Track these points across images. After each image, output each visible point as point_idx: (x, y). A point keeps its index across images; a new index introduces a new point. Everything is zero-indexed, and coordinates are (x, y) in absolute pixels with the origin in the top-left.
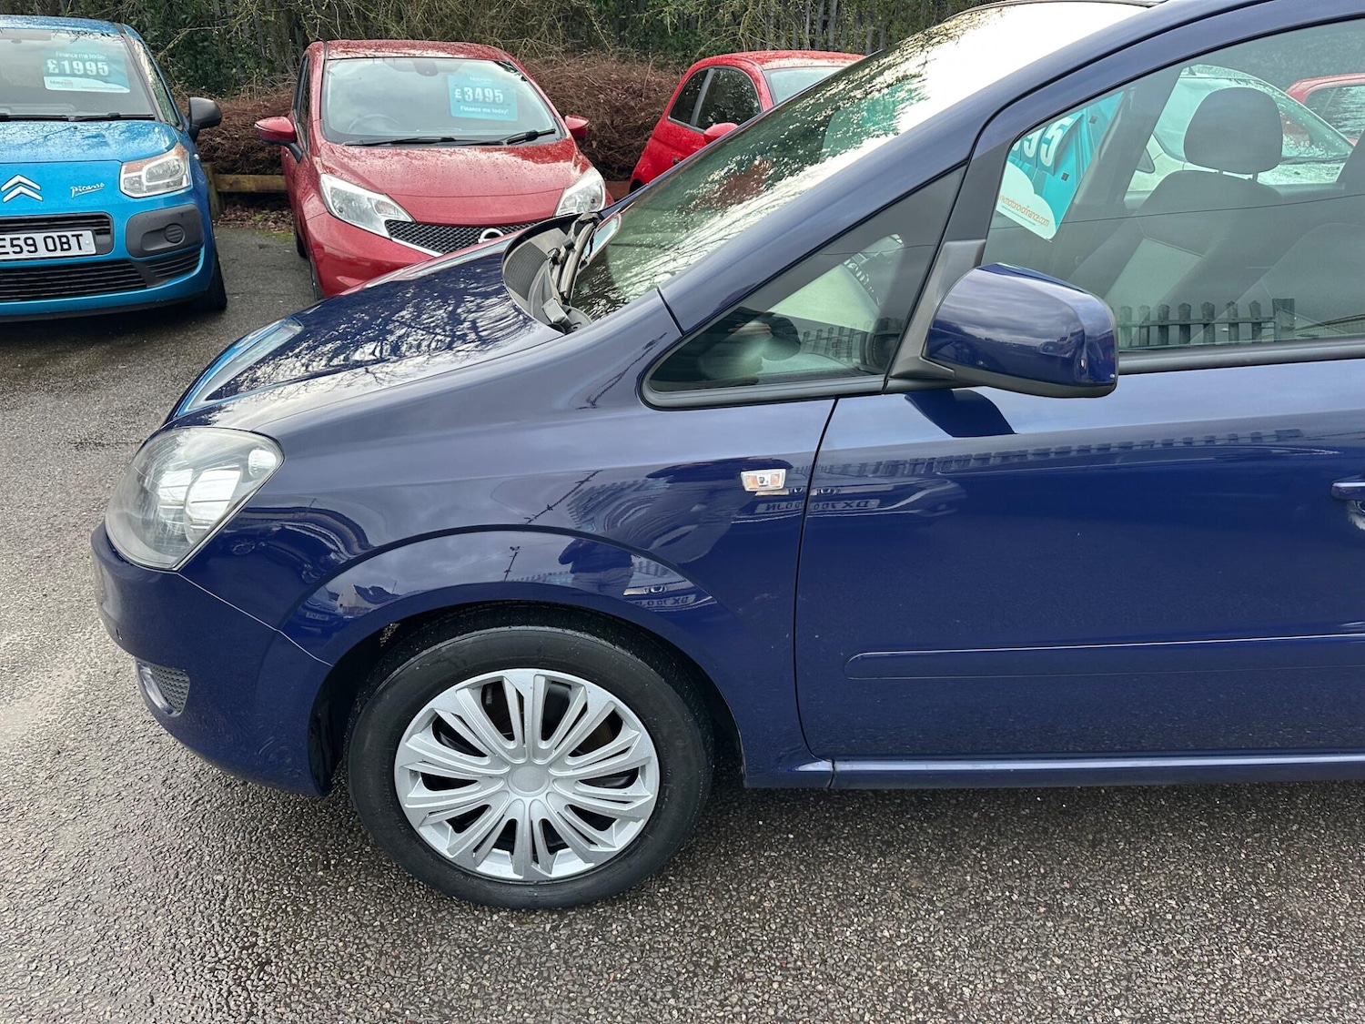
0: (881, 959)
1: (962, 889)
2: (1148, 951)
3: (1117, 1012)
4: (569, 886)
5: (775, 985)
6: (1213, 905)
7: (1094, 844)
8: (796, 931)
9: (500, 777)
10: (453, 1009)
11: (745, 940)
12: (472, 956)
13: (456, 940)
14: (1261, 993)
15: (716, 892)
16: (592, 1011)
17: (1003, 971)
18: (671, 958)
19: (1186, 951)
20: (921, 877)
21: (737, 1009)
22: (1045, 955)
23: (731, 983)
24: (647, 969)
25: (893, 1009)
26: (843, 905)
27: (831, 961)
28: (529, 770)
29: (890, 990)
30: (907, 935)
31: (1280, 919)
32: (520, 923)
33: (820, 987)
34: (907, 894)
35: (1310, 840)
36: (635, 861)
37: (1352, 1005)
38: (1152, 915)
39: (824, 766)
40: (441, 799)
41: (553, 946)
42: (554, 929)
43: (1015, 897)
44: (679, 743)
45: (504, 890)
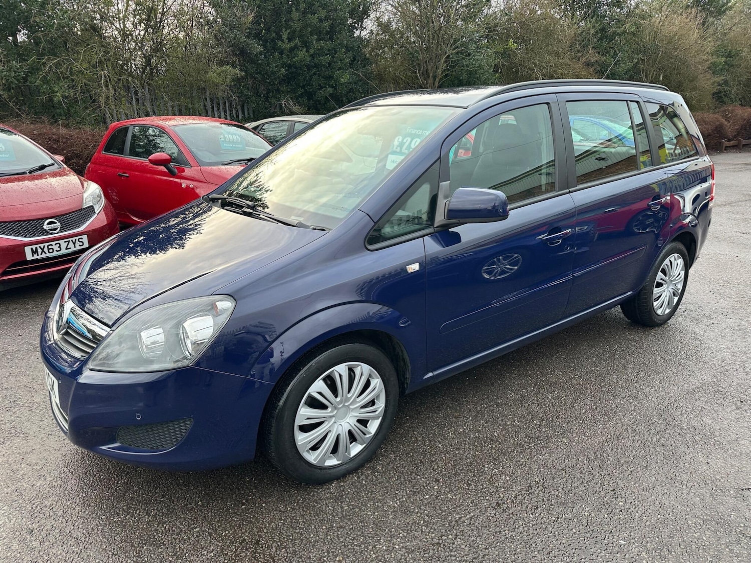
0: (466, 437)
1: (470, 410)
2: (529, 405)
3: (535, 422)
4: (358, 458)
5: (444, 458)
6: (533, 387)
7: (492, 384)
8: (435, 441)
9: (333, 416)
10: (349, 516)
11: (423, 451)
12: (338, 499)
13: (327, 498)
14: (561, 403)
15: (400, 443)
16: (397, 492)
17: (500, 425)
18: (406, 466)
19: (537, 401)
20: (456, 412)
21: (439, 469)
22: (506, 416)
23: (431, 464)
24: (402, 473)
25: (482, 448)
26: (442, 429)
27: (453, 444)
28: (344, 409)
29: (476, 443)
30: (467, 428)
31: (551, 384)
32: (344, 482)
33: (457, 452)
34: (457, 418)
35: (542, 363)
36: (379, 436)
37: (581, 396)
38: (522, 396)
39: (430, 374)
40: (314, 434)
41: (364, 482)
42: (358, 478)
43: (485, 406)
44: (392, 379)
45: (335, 470)
